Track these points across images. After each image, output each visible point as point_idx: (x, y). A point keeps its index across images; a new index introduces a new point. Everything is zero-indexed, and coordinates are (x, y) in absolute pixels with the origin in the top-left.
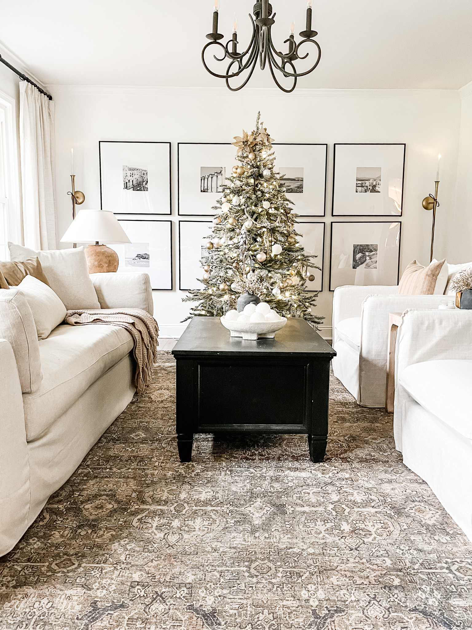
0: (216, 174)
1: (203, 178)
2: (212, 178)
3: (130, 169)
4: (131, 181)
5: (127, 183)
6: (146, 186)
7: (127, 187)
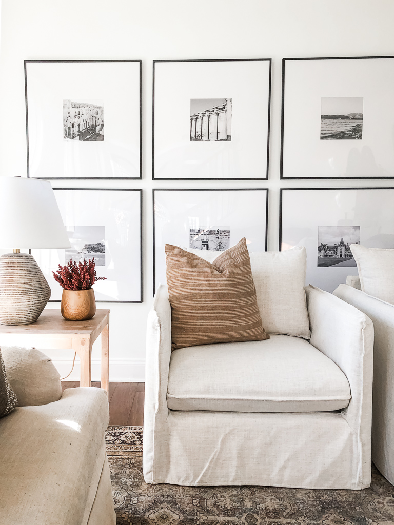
0: (216, 111)
1: (195, 117)
2: (209, 116)
3: (75, 106)
4: (76, 125)
5: (69, 128)
6: (101, 133)
7: (69, 135)
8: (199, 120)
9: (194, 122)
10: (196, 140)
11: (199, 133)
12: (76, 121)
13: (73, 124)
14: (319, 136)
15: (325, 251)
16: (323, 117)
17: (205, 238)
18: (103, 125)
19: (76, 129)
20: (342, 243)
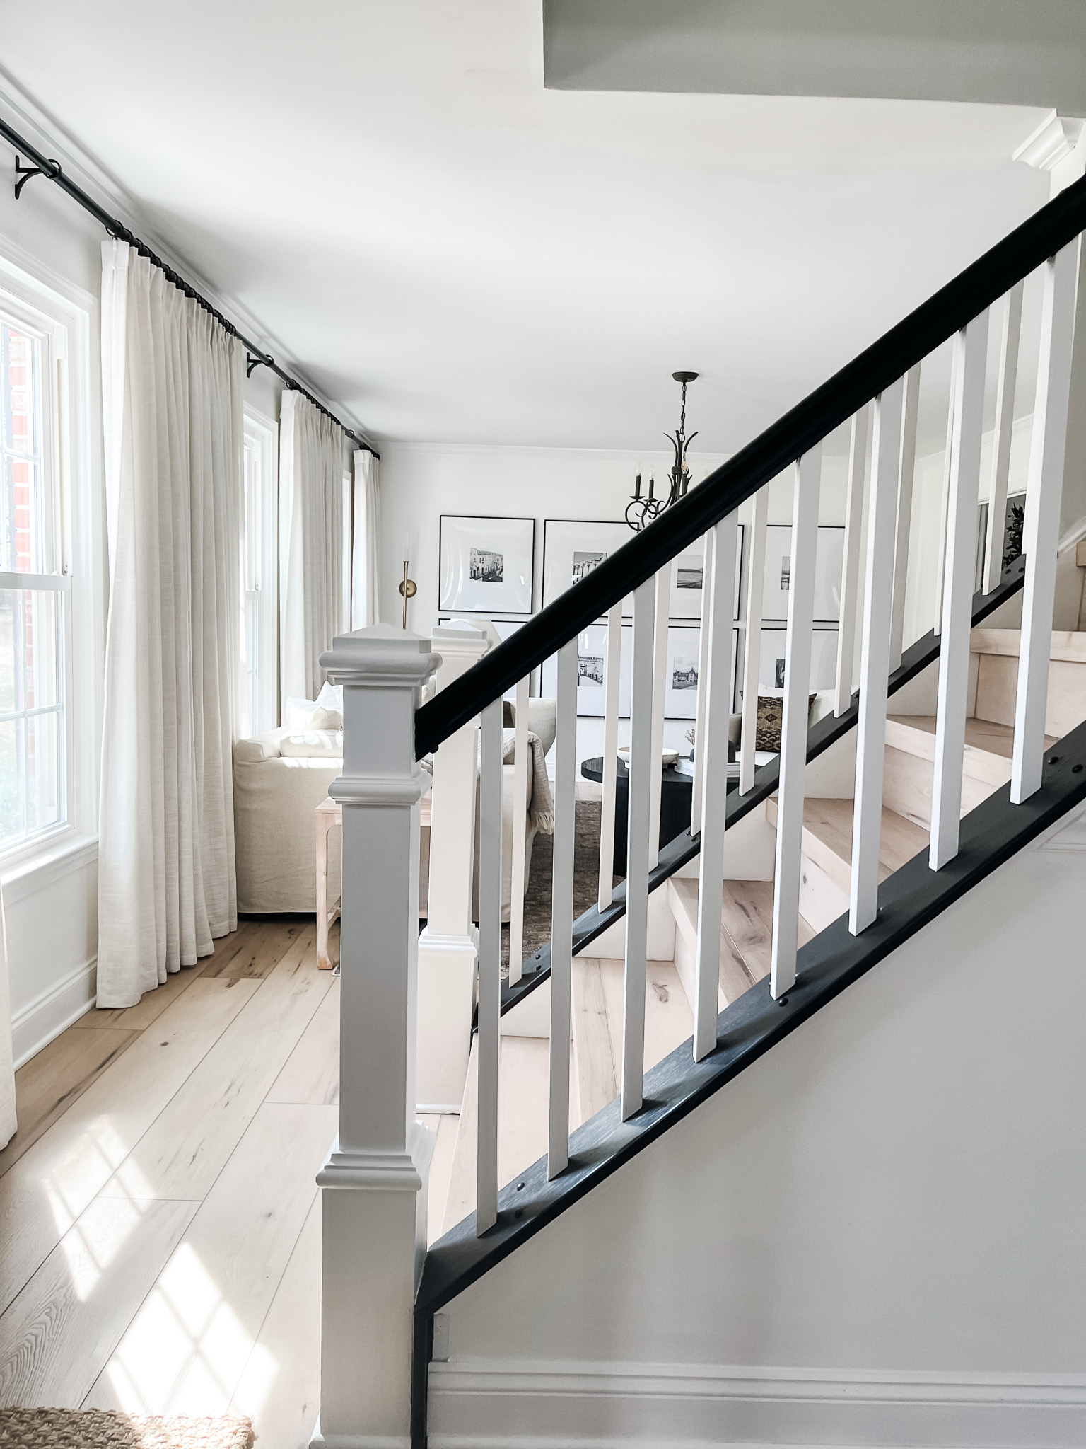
0: (594, 562)
1: (577, 566)
2: (589, 566)
3: (480, 553)
4: (480, 569)
5: (475, 571)
6: (500, 576)
7: (474, 576)
8: (580, 569)
12: (480, 565)
13: (478, 568)
14: (676, 585)
15: (679, 676)
16: (679, 570)
17: (583, 663)
18: (502, 569)
19: (480, 571)
20: (692, 671)
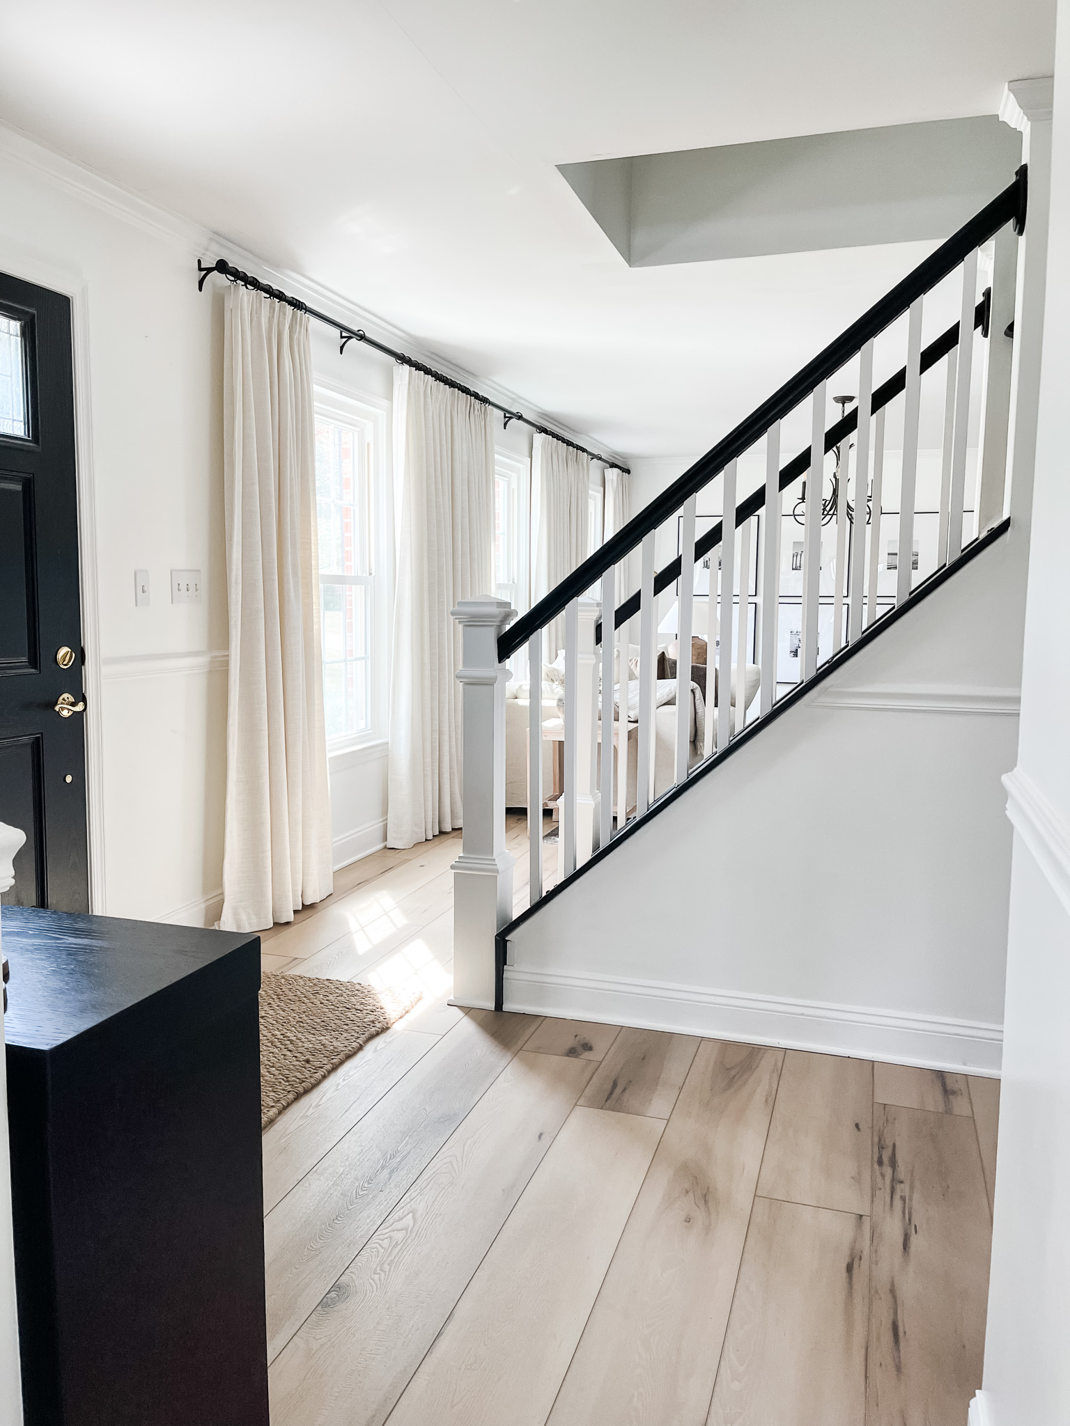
1: (796, 554)
8: (799, 556)
9: (795, 557)
10: (796, 569)
11: (798, 565)
14: (887, 567)
16: (889, 554)
